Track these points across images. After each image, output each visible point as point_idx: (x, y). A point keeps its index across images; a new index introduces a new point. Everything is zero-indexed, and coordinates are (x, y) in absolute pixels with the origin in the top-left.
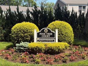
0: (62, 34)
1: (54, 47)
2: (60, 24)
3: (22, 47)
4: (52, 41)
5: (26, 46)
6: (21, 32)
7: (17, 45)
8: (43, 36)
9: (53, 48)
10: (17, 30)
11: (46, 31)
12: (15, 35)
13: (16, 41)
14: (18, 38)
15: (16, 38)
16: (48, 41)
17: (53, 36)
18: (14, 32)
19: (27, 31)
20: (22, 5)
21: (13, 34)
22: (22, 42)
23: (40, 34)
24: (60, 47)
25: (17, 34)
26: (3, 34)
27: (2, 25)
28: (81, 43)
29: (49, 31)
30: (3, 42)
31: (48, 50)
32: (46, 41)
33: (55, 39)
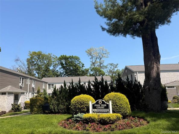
0: (117, 106)
1: (106, 118)
2: (114, 96)
3: (78, 118)
4: (106, 112)
5: (82, 117)
6: (78, 104)
7: (75, 116)
8: (98, 107)
9: (104, 119)
10: (75, 102)
11: (100, 103)
12: (73, 107)
13: (75, 113)
14: (76, 110)
15: (75, 110)
16: (103, 113)
17: (107, 107)
18: (73, 104)
19: (83, 103)
20: (88, 74)
21: (72, 106)
22: (79, 113)
23: (95, 105)
24: (111, 118)
25: (75, 106)
26: (66, 106)
27: (65, 98)
28: (139, 114)
29: (103, 103)
30: (65, 115)
31: (100, 120)
32: (101, 112)
33: (109, 110)
